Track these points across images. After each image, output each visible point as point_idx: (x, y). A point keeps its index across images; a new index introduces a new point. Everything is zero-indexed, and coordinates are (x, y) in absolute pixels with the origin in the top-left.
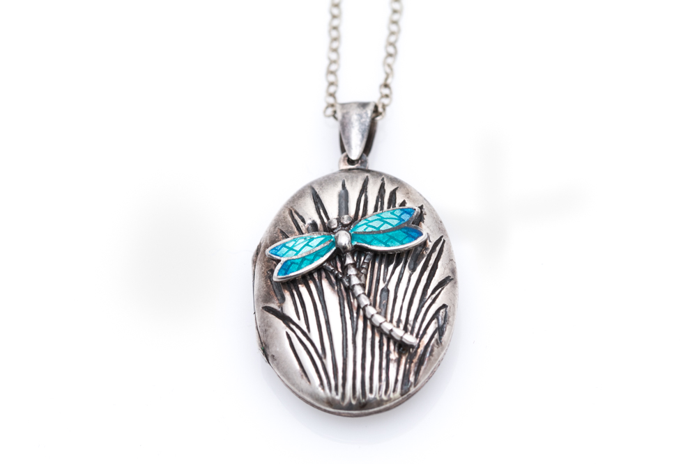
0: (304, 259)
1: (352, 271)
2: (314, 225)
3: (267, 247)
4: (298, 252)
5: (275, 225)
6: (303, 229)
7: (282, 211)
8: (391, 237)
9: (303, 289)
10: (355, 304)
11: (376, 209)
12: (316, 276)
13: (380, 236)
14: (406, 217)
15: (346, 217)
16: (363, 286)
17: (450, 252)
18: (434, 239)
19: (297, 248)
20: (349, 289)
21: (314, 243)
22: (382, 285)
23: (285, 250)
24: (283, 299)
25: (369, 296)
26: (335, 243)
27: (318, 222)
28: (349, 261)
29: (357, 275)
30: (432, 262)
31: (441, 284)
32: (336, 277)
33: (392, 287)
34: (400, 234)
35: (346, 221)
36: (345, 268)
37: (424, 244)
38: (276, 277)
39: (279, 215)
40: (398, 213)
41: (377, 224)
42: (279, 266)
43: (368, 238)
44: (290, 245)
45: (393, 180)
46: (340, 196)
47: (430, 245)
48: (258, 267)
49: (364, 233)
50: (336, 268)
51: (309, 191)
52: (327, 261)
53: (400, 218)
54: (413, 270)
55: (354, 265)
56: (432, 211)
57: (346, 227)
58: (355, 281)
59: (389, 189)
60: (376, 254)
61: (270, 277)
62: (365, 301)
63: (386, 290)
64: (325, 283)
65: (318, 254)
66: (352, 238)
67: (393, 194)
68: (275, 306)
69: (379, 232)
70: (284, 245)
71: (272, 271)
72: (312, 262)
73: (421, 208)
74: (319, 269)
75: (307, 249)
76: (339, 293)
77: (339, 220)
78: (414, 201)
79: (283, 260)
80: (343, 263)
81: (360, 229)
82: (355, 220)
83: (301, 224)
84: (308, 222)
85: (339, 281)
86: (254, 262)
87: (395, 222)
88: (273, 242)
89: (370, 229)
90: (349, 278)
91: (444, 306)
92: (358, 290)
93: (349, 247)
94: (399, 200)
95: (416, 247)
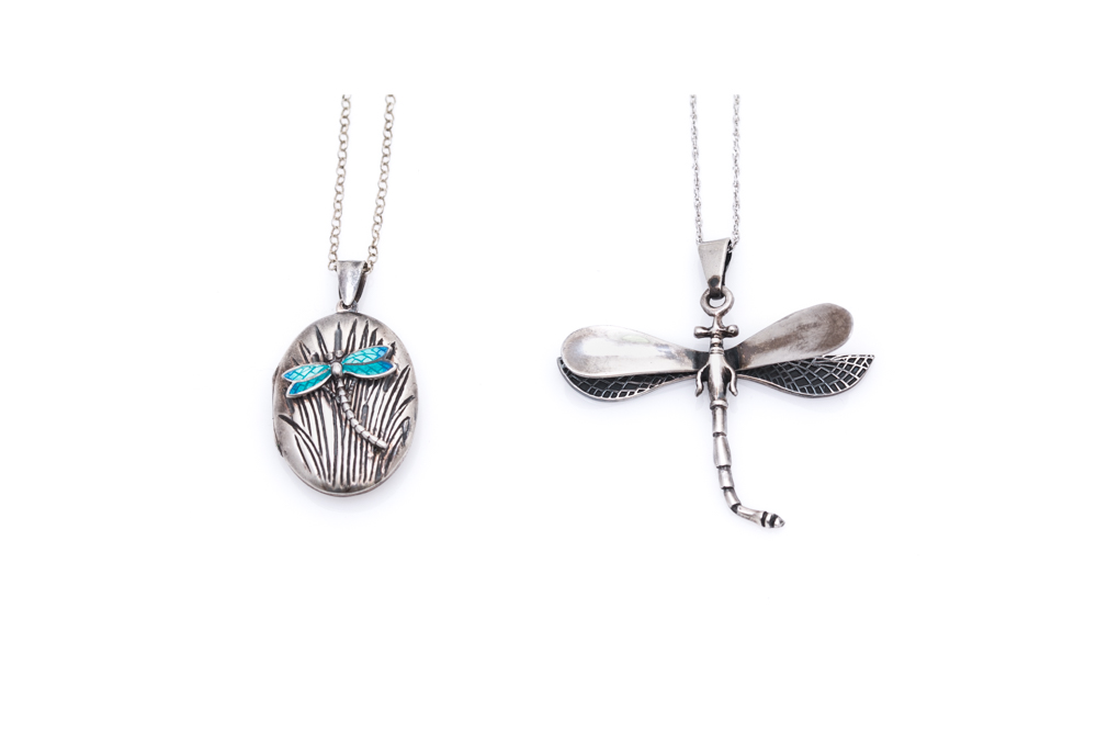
0: (308, 382)
1: (342, 393)
2: (316, 355)
4: (304, 377)
5: (289, 354)
6: (309, 358)
7: (295, 344)
8: (371, 368)
9: (307, 404)
10: (344, 416)
12: (317, 394)
13: (363, 367)
14: (382, 353)
15: (339, 352)
16: (350, 403)
17: (414, 377)
18: (402, 368)
19: (304, 374)
20: (340, 405)
21: (316, 370)
22: (363, 403)
23: (295, 375)
24: (293, 410)
25: (353, 411)
26: (331, 371)
27: (320, 354)
28: (340, 385)
29: (346, 396)
30: (400, 385)
31: (406, 402)
32: (331, 396)
33: (370, 404)
34: (377, 366)
35: (339, 355)
36: (337, 390)
38: (288, 395)
39: (292, 347)
40: (376, 350)
41: (361, 358)
42: (291, 387)
43: (355, 368)
44: (299, 371)
45: (375, 322)
46: (336, 334)
47: (399, 372)
48: (276, 385)
49: (352, 364)
50: (331, 389)
51: (314, 329)
52: (325, 384)
53: (378, 355)
54: (386, 391)
55: (344, 388)
56: (402, 346)
57: (339, 360)
58: (344, 400)
59: (371, 329)
60: (359, 380)
62: (351, 415)
63: (366, 406)
64: (323, 400)
65: (318, 379)
66: (343, 368)
67: (374, 333)
68: (287, 415)
69: (362, 364)
70: (294, 371)
72: (314, 384)
73: (393, 345)
75: (311, 375)
76: (333, 407)
77: (334, 354)
78: (389, 339)
79: (294, 382)
81: (349, 362)
82: (345, 354)
83: (307, 354)
84: (313, 353)
86: (274, 381)
87: (374, 357)
88: (288, 367)
89: (356, 362)
90: (340, 397)
91: (408, 418)
92: (346, 407)
93: (341, 375)
94: (378, 339)
95: (388, 376)
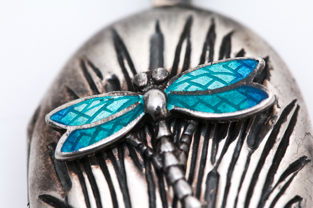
0: (99, 128)
1: (167, 147)
2: (114, 81)
3: (48, 111)
4: (91, 119)
6: (100, 86)
8: (224, 100)
9: (97, 172)
10: (171, 193)
11: (202, 60)
13: (208, 98)
14: (245, 72)
15: (159, 70)
16: (183, 168)
17: (306, 122)
19: (90, 113)
20: (163, 172)
21: (115, 106)
22: (209, 168)
23: (72, 115)
24: (69, 185)
25: (190, 182)
26: (143, 106)
27: (121, 77)
28: (163, 132)
29: (174, 152)
30: (280, 136)
31: (294, 168)
33: (223, 171)
34: (236, 96)
37: (270, 110)
38: (59, 153)
39: (66, 68)
40: (233, 66)
41: (203, 81)
43: (191, 101)
44: (80, 108)
45: (227, 21)
46: (152, 42)
47: (279, 112)
48: (35, 139)
49: (185, 93)
50: (145, 142)
51: (109, 35)
53: (236, 73)
54: (254, 147)
57: (160, 85)
58: (171, 160)
59: (221, 33)
60: (201, 122)
61: (51, 154)
63: (215, 175)
64: (128, 164)
66: (168, 99)
67: (227, 41)
68: (56, 194)
69: (206, 92)
70: (71, 109)
71: (54, 145)
72: (110, 133)
73: (266, 59)
74: (121, 143)
75: (105, 115)
76: (148, 178)
77: (149, 75)
78: (256, 50)
79: (70, 129)
80: (154, 134)
81: (180, 88)
82: (173, 74)
83: (96, 79)
84: (107, 77)
85: (148, 160)
87: (229, 79)
89: (193, 88)
90: (163, 156)
91: (297, 199)
92: (176, 174)
93: (164, 112)
94: (235, 49)
